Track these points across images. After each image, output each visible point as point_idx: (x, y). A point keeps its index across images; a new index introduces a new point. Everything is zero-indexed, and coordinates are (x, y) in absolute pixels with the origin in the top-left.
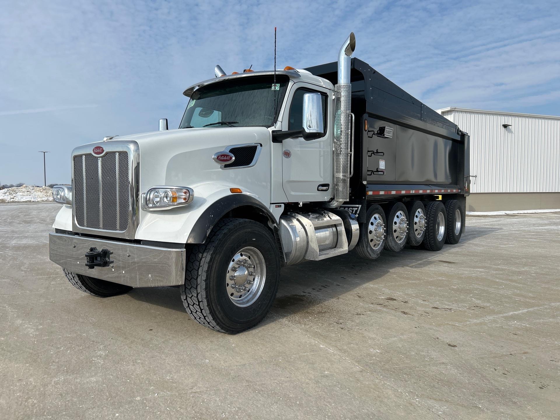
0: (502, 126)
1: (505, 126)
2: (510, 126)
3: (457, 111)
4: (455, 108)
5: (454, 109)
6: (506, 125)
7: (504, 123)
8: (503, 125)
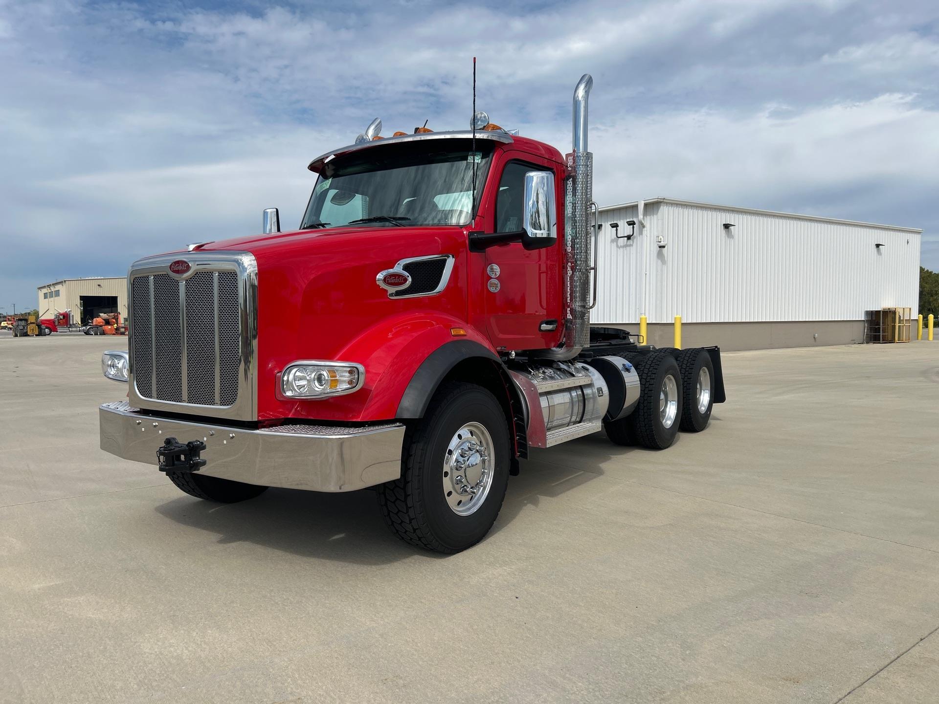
0: (722, 227)
1: (727, 226)
2: (733, 227)
3: (667, 203)
4: (664, 199)
5: (662, 200)
6: (728, 224)
7: (725, 221)
8: (724, 225)
